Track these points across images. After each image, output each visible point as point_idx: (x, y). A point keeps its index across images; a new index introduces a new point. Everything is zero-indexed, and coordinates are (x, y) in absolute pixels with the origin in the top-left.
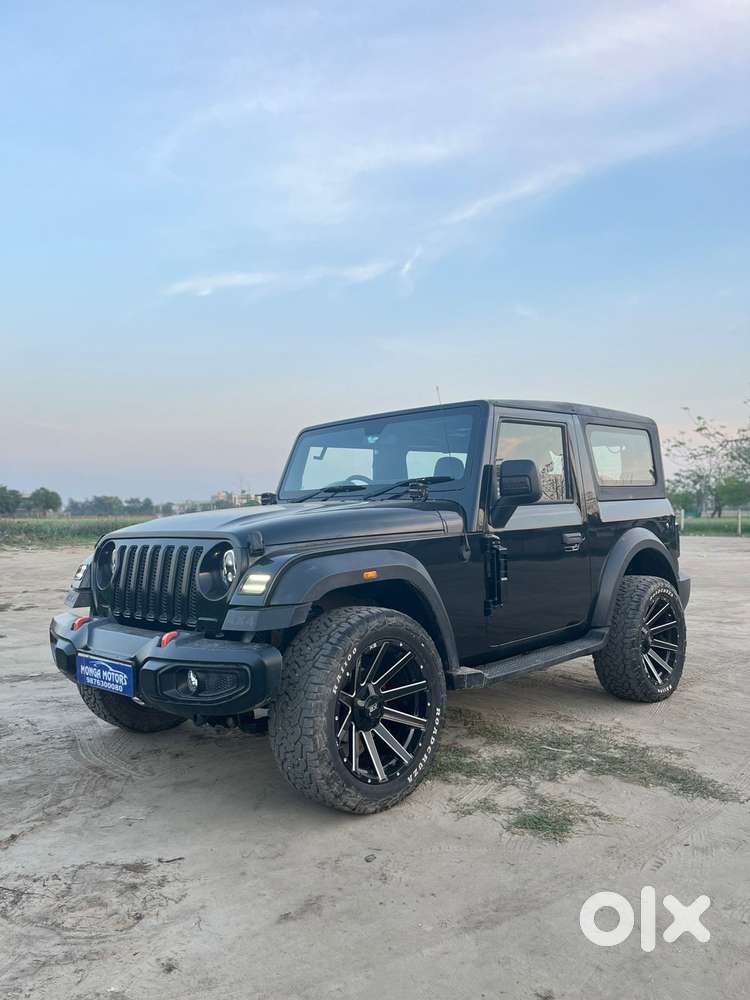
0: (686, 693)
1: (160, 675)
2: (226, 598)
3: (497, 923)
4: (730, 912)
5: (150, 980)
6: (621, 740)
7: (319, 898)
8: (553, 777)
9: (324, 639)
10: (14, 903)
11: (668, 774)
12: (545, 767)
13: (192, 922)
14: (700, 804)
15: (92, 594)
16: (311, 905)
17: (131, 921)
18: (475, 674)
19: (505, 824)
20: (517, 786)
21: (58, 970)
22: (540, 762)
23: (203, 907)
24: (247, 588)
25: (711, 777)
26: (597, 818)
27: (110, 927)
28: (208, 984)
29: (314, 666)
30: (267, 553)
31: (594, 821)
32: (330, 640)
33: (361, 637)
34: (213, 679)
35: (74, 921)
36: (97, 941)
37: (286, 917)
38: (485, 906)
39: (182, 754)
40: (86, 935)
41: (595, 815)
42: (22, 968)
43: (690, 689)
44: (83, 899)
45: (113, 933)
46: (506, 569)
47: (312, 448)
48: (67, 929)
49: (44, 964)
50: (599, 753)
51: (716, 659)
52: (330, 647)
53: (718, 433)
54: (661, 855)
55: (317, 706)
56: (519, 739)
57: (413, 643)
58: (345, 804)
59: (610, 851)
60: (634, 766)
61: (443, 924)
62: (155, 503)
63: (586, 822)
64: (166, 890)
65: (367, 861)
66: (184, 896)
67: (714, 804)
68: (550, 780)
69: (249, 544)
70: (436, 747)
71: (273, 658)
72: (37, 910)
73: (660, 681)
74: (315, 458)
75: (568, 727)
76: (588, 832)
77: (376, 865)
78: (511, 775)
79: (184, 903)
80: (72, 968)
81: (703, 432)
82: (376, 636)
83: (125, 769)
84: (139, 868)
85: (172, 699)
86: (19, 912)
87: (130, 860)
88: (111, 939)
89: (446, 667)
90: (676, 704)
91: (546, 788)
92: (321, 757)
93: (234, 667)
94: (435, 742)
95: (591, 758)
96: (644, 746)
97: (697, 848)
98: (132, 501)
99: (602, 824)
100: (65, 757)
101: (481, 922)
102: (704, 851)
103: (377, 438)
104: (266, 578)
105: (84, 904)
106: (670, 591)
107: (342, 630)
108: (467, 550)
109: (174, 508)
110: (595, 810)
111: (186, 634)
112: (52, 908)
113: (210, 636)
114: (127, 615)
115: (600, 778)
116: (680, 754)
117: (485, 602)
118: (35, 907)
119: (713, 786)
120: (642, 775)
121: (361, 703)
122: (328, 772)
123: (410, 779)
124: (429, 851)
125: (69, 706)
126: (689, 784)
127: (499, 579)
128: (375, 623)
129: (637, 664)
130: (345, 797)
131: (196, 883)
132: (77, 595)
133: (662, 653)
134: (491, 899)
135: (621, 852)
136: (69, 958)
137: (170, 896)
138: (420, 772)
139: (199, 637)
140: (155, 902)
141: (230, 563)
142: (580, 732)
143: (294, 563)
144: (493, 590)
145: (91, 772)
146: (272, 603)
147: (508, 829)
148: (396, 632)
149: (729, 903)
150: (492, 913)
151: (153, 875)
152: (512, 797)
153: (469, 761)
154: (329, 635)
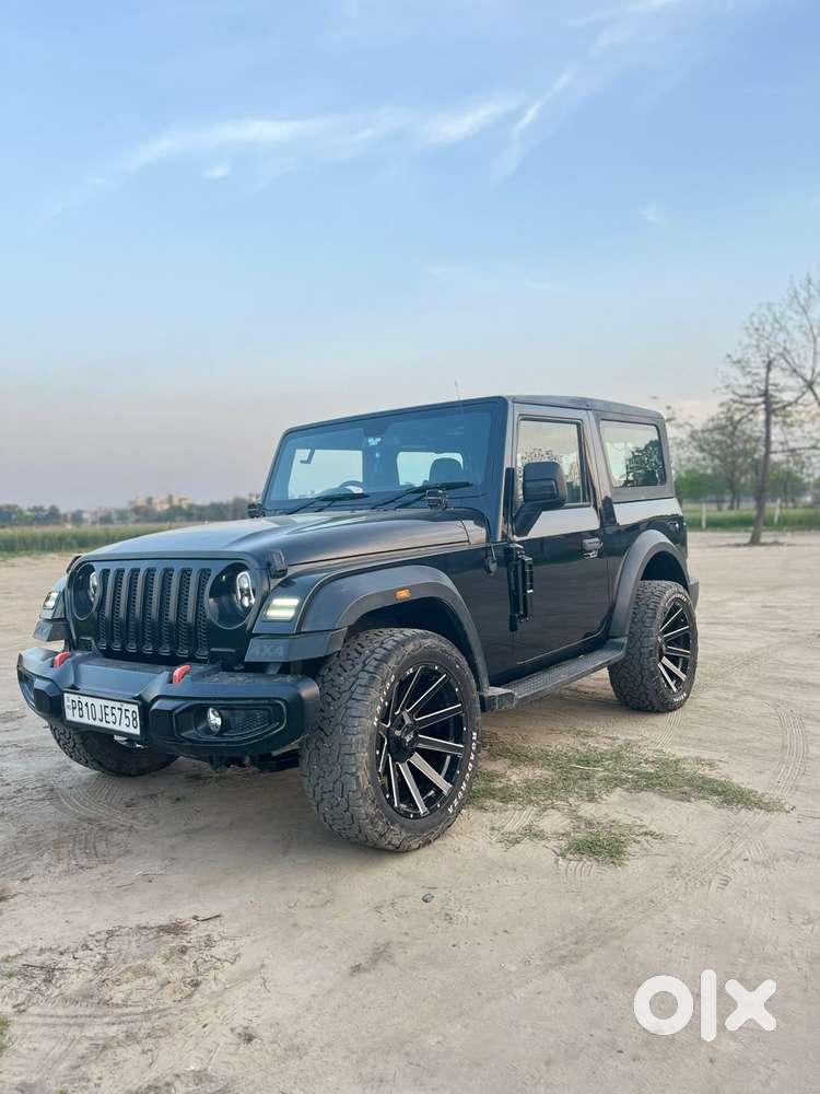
0: (698, 700)
1: (176, 715)
2: (245, 626)
3: (582, 957)
4: (810, 927)
5: (230, 1054)
6: (651, 755)
7: (387, 945)
8: (592, 798)
9: (359, 667)
10: (47, 981)
11: (707, 787)
12: (581, 788)
13: (256, 983)
14: (745, 815)
15: (68, 626)
16: (380, 954)
17: (188, 990)
18: (506, 695)
19: (558, 851)
20: (558, 809)
21: (122, 1053)
22: (575, 782)
23: (262, 966)
24: (272, 614)
25: (749, 787)
26: (649, 837)
27: (167, 998)
28: (296, 1050)
29: (351, 698)
30: (289, 573)
31: (647, 841)
32: (366, 668)
33: (398, 663)
34: (239, 717)
35: (121, 996)
36: (157, 1016)
37: (357, 969)
38: (564, 939)
39: (184, 798)
40: (141, 1009)
41: (646, 834)
42: (80, 1054)
43: (701, 695)
44: (127, 970)
45: (173, 1005)
46: (531, 580)
47: (298, 451)
48: (118, 1006)
49: (105, 1048)
50: (631, 769)
51: (717, 663)
52: (367, 676)
53: (687, 423)
54: (725, 873)
55: (357, 742)
56: (542, 759)
57: (448, 666)
58: (389, 843)
59: (673, 872)
60: (669, 781)
61: (527, 962)
62: (63, 510)
63: (639, 842)
64: (217, 951)
65: (426, 901)
66: (239, 955)
67: (761, 815)
68: (590, 801)
69: (269, 565)
70: (474, 775)
71: (310, 690)
72: (74, 987)
73: (675, 690)
74: (302, 462)
75: (591, 742)
76: (644, 852)
77: (436, 903)
78: (549, 798)
79: (239, 963)
80: (138, 1048)
81: (673, 422)
82: (413, 660)
83: (123, 819)
84: (176, 929)
85: (189, 740)
86: (57, 992)
87: (163, 921)
88: (172, 1011)
89: (479, 688)
90: (692, 711)
91: (587, 810)
92: (365, 795)
93: (266, 702)
94: (473, 769)
95: (624, 775)
96: (674, 759)
97: (757, 863)
98: (35, 509)
99: (656, 846)
100: (48, 809)
101: (564, 957)
102: (765, 865)
103: (379, 440)
104: (295, 602)
105: (129, 975)
106: (682, 595)
107: (378, 656)
108: (493, 562)
109: (85, 516)
110: (644, 830)
111: (201, 668)
112: (93, 983)
113: (228, 668)
114: (117, 647)
115: (640, 795)
116: (711, 765)
117: (511, 617)
118: (74, 983)
119: (754, 796)
120: (682, 790)
121: (398, 733)
122: (372, 811)
123: (450, 810)
124: (487, 886)
125: (32, 750)
126: (731, 796)
127: (525, 591)
128: (410, 647)
129: (655, 673)
130: (390, 836)
131: (246, 940)
132: (49, 627)
133: (674, 660)
134: (567, 931)
135: (684, 871)
136: (131, 1037)
137: (224, 957)
138: (460, 801)
139: (216, 671)
140: (208, 965)
141: (246, 586)
142: (605, 748)
143: (323, 585)
144: (518, 604)
145: (85, 825)
146: (302, 630)
147: (563, 856)
148: (431, 655)
149: (806, 917)
150: (572, 946)
151: (196, 935)
152: (554, 821)
153: (499, 786)
154: (364, 662)
